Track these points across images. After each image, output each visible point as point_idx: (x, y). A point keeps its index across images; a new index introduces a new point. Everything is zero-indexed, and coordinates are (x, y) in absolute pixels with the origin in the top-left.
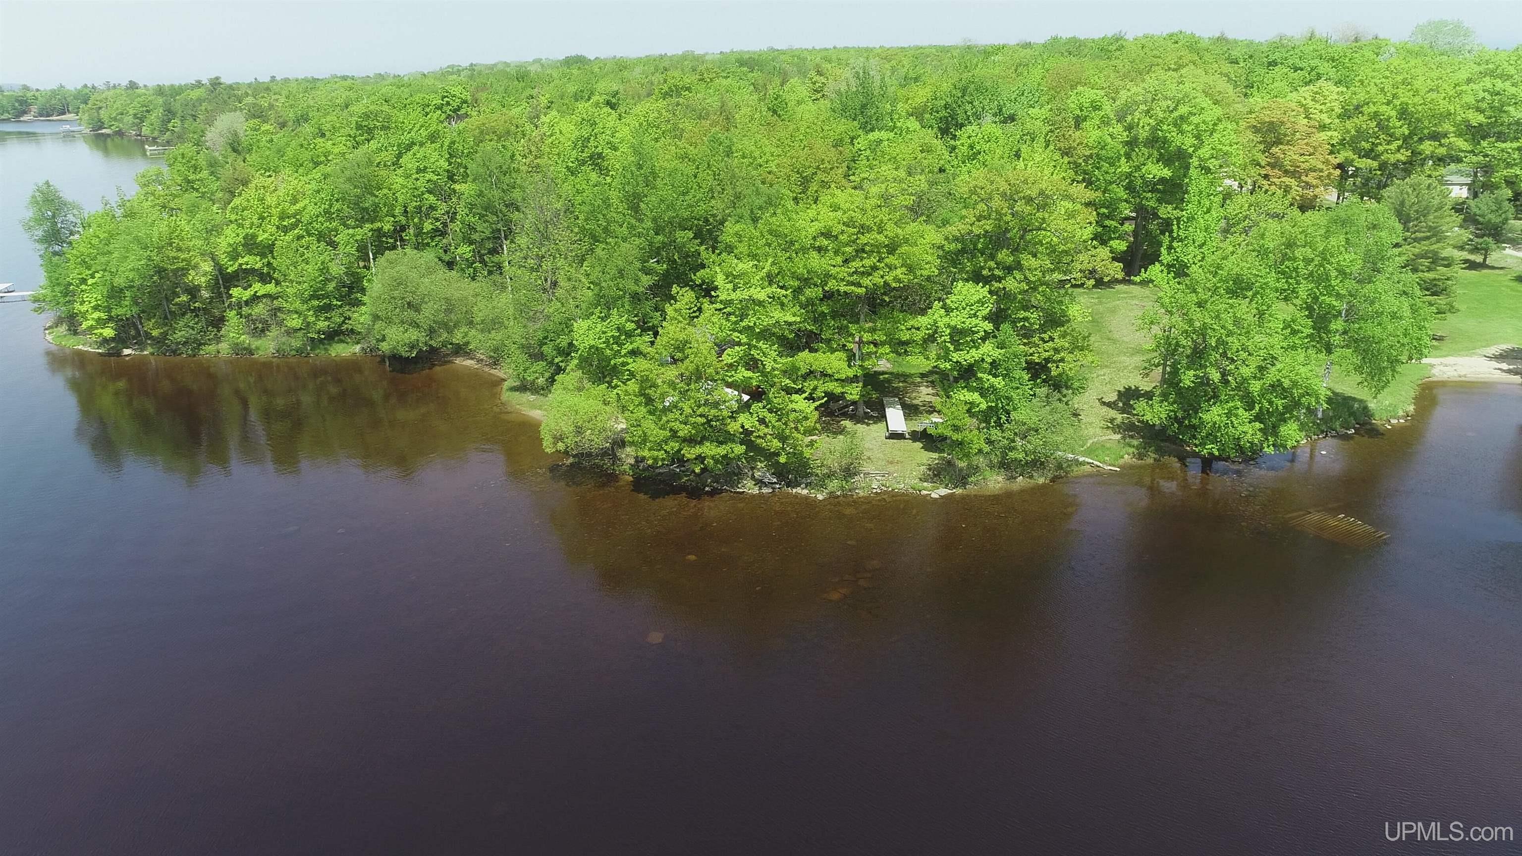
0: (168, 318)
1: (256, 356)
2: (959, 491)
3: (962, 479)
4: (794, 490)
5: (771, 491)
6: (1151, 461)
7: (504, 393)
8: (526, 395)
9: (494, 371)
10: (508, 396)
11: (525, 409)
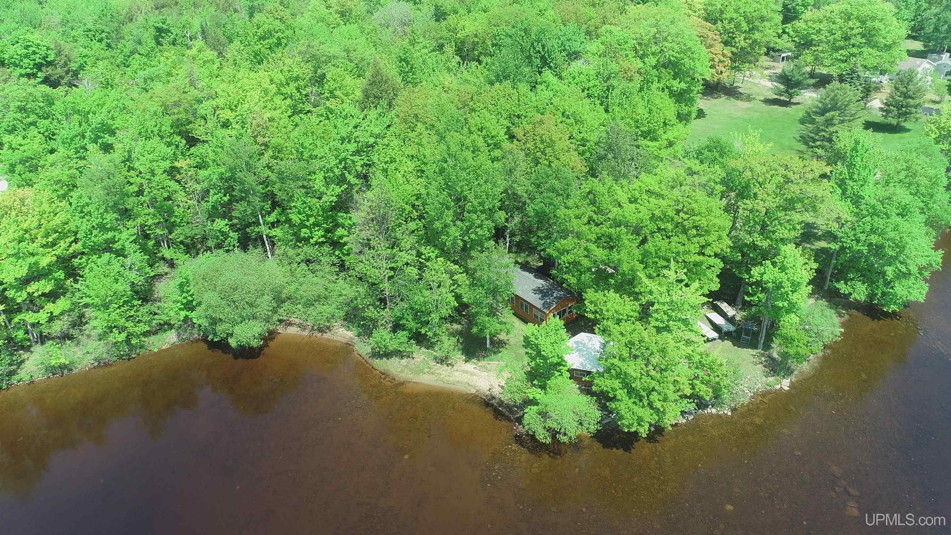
2: (793, 379)
3: (787, 369)
7: (370, 361)
8: (395, 360)
9: (326, 336)
10: (381, 364)
11: (411, 376)
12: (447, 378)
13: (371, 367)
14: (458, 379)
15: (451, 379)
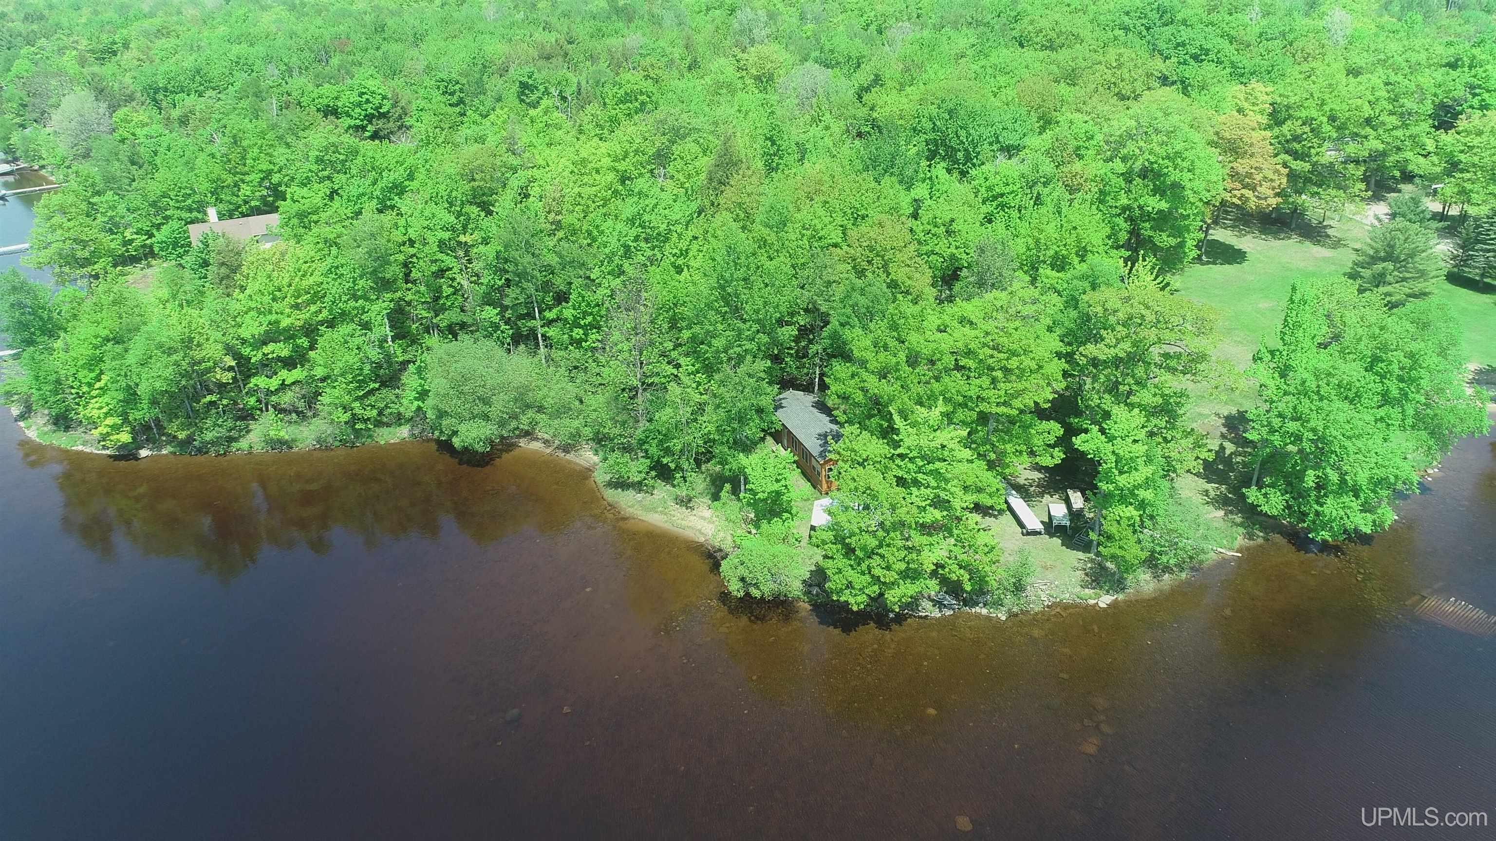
0: (193, 418)
1: (295, 450)
2: (1121, 597)
3: (1118, 584)
4: (973, 610)
5: (952, 612)
6: (1260, 541)
7: (603, 490)
8: (631, 493)
9: (570, 457)
10: (611, 495)
11: (640, 513)
12: (679, 522)
13: (600, 496)
14: (690, 524)
15: (684, 522)
